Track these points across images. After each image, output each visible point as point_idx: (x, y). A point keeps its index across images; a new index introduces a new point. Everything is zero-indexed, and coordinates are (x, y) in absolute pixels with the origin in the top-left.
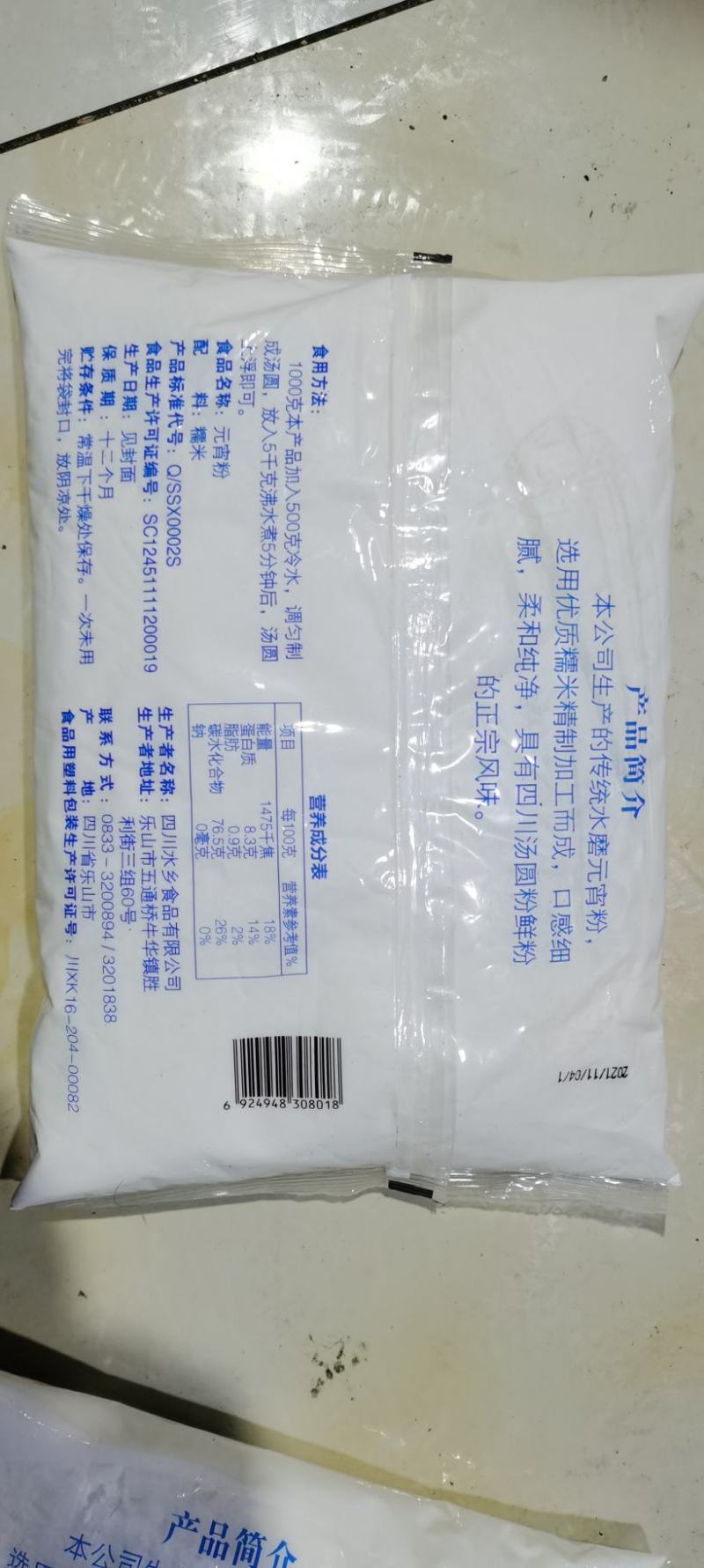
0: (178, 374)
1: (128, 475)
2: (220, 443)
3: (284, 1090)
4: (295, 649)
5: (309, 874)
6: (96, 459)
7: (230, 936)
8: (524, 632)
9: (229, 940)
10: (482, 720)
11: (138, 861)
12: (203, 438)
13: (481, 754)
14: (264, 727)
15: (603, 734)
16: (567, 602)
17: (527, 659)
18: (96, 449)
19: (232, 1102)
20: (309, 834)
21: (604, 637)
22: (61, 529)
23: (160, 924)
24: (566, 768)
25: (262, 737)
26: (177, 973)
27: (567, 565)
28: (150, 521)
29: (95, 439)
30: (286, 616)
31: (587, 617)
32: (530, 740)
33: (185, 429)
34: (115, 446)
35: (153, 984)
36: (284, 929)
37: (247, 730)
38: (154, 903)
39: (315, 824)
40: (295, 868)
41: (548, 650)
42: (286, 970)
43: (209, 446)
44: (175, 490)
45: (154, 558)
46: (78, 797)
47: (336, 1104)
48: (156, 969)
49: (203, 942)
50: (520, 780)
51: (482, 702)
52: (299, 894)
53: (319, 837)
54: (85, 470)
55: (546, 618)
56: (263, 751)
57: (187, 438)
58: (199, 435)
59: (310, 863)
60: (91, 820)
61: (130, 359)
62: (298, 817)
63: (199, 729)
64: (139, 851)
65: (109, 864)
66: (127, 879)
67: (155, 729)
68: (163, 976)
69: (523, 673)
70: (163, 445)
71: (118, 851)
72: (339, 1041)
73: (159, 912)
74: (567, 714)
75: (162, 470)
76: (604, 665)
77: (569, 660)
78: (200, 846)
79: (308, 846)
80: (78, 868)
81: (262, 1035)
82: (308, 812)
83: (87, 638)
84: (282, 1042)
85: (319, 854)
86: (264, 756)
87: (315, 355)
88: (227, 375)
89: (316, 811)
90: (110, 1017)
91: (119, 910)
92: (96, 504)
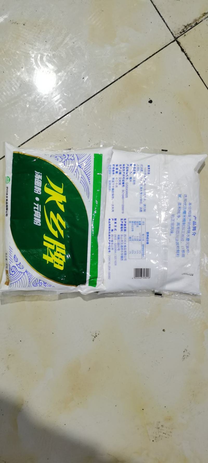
0: (128, 169)
1: (120, 184)
2: (134, 179)
3: (141, 276)
4: (145, 210)
5: (146, 243)
6: (115, 182)
7: (134, 252)
8: (178, 208)
9: (134, 253)
10: (172, 221)
11: (120, 241)
12: (131, 179)
13: (172, 226)
14: (140, 222)
15: (189, 223)
16: (185, 204)
17: (179, 212)
18: (115, 180)
19: (133, 278)
20: (146, 238)
21: (190, 209)
22: (109, 192)
23: (124, 251)
24: (183, 228)
25: (140, 223)
26: (126, 258)
27: (185, 198)
28: (123, 191)
29: (115, 178)
30: (144, 205)
31: (188, 206)
32: (178, 224)
33: (129, 177)
34: (118, 179)
35: (122, 259)
36: (142, 251)
37: (137, 222)
38: (123, 247)
39: (147, 236)
40: (144, 242)
41: (182, 211)
42: (142, 258)
43: (132, 180)
44: (127, 186)
45: (124, 196)
46: (110, 232)
47: (149, 278)
48: (123, 257)
49: (130, 253)
50: (177, 230)
51: (172, 218)
52: (144, 246)
53: (148, 238)
54: (113, 183)
55: (182, 206)
56: (140, 225)
57: (129, 178)
58: (131, 178)
59: (146, 242)
60: (113, 235)
61: (120, 167)
62: (145, 235)
63: (130, 222)
64: (120, 240)
65: (116, 242)
66: (118, 244)
67: (123, 222)
68: (124, 258)
69: (178, 214)
70: (125, 179)
71: (117, 240)
72: (150, 269)
73: (123, 249)
74: (184, 220)
75: (125, 183)
76: (190, 213)
77: (185, 212)
78: (130, 239)
79: (146, 239)
80: (111, 242)
81: (138, 268)
82: (146, 234)
83: (113, 208)
84: (141, 269)
85: (148, 241)
86: (140, 226)
87: (148, 167)
88: (135, 169)
89: (147, 234)
90: (116, 265)
91: (117, 249)
92: (115, 188)
